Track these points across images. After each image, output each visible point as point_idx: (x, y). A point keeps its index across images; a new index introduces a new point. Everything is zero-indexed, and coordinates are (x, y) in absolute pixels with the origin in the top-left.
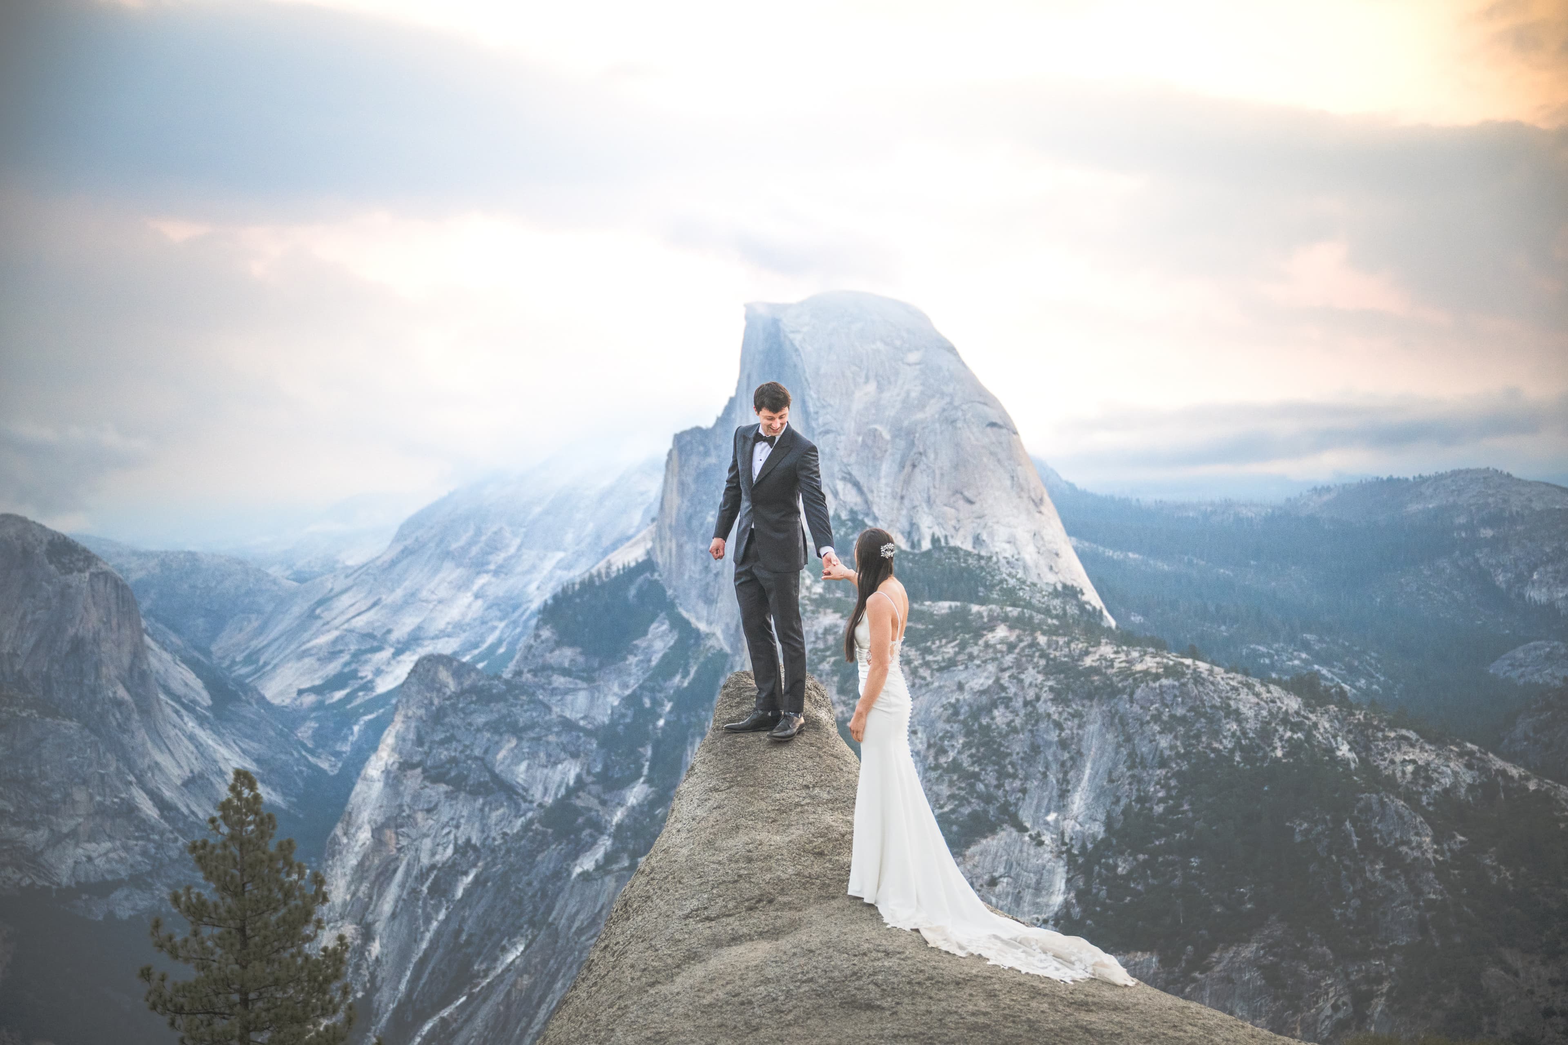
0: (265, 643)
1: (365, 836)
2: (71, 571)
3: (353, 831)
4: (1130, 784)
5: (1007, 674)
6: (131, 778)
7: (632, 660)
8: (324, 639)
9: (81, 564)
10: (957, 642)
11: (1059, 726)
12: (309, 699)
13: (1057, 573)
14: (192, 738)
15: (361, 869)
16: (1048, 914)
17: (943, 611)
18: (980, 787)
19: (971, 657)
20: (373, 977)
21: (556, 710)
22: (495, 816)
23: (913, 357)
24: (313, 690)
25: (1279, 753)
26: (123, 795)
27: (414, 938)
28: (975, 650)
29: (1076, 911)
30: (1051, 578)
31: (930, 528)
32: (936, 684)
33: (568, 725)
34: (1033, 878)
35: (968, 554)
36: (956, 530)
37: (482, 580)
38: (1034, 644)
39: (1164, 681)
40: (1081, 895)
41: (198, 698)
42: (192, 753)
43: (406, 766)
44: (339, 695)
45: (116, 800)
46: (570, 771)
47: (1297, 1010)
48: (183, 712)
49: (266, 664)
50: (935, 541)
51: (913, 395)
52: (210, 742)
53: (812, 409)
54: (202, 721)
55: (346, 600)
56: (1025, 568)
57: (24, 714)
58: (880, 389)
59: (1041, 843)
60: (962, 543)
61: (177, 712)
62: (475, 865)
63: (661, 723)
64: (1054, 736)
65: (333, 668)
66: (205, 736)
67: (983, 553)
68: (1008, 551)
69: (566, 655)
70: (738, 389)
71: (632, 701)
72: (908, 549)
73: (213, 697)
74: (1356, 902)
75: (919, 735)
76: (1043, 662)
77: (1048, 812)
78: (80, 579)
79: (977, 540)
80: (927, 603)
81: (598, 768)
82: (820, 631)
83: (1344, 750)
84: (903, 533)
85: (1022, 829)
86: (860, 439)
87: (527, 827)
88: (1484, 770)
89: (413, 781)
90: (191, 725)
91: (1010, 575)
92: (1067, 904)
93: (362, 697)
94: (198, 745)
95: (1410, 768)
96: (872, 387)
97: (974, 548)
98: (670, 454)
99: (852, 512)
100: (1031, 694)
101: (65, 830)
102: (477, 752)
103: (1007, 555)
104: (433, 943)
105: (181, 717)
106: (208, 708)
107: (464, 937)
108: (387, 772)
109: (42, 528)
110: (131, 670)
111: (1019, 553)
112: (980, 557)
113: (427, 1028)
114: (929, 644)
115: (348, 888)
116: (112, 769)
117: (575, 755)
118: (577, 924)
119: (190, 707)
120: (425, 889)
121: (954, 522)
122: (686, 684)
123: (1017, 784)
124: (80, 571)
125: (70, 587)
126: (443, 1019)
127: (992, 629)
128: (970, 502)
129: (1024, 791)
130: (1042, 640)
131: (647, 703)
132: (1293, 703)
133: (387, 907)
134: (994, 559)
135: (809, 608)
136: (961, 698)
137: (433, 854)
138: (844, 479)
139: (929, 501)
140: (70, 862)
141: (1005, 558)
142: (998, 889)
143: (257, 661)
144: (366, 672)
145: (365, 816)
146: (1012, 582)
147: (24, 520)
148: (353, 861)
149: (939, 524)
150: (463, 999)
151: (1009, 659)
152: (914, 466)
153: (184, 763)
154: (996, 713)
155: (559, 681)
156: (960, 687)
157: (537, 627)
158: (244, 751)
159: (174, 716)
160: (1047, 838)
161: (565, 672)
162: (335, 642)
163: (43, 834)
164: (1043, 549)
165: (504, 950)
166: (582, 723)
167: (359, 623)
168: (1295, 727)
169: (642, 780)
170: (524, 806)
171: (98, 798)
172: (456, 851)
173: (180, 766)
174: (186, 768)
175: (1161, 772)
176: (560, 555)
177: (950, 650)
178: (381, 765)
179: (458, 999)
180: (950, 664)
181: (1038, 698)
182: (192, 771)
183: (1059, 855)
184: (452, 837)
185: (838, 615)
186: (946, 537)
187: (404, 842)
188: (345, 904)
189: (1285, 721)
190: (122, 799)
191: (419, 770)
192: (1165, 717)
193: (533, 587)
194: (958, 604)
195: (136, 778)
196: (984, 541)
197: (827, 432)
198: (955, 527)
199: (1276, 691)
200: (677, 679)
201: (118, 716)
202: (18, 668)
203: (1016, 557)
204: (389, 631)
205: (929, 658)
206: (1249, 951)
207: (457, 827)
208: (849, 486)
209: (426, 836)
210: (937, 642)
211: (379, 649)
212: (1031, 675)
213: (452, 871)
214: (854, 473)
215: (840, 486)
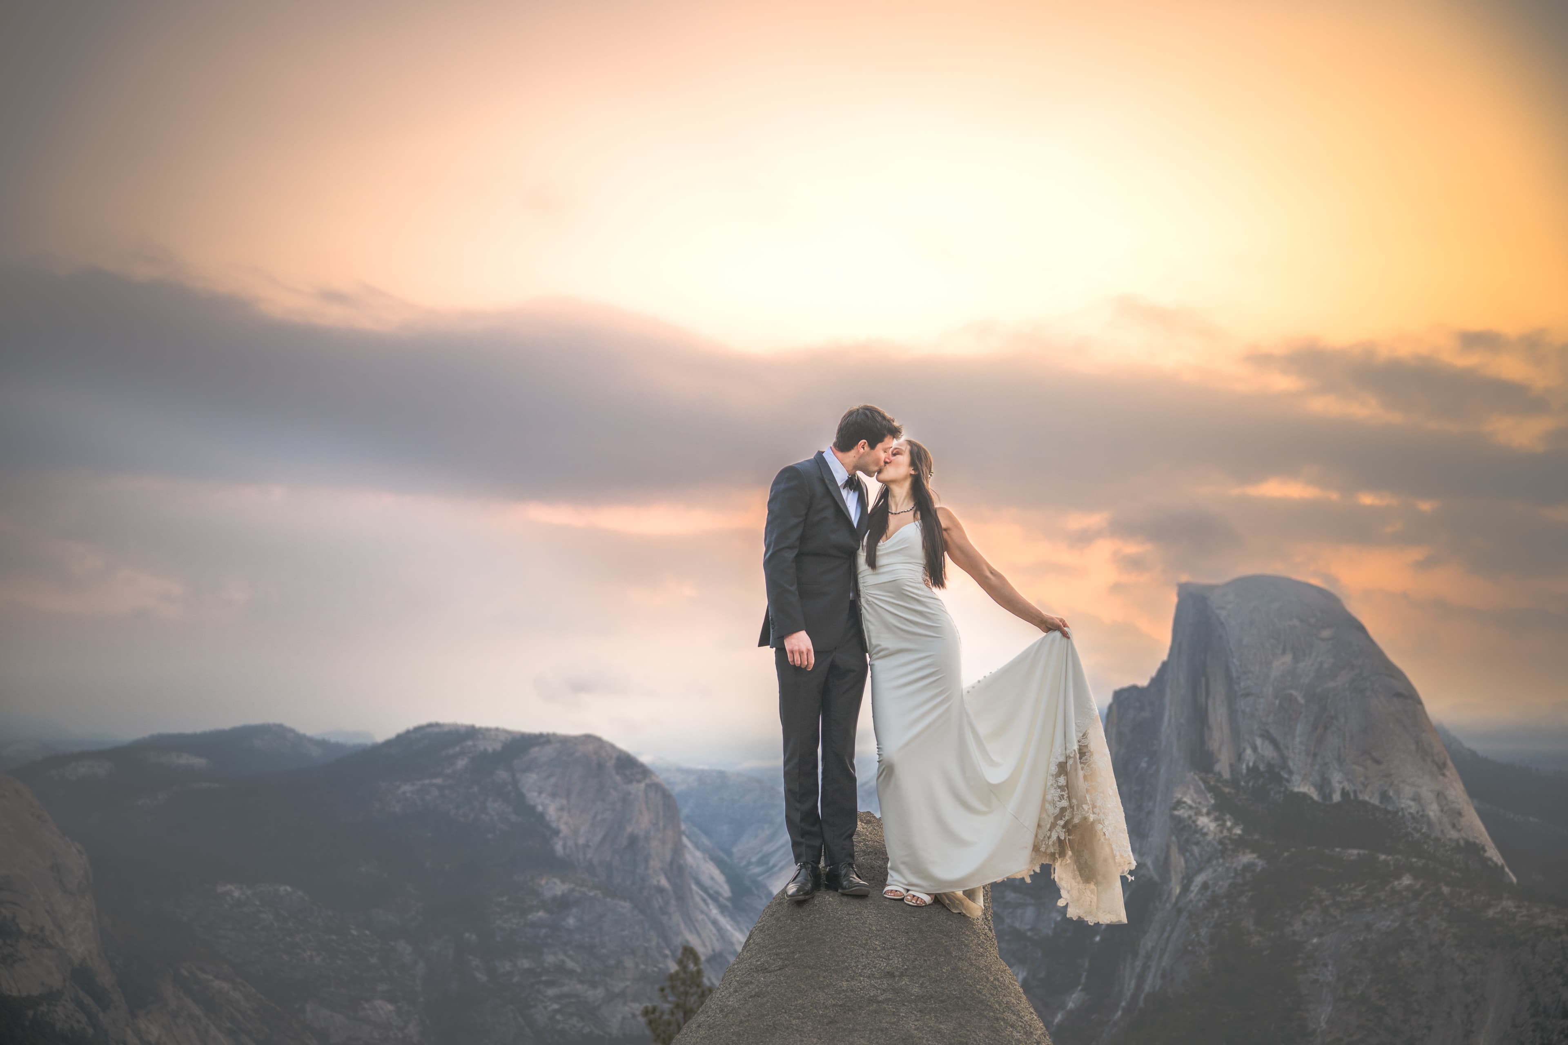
0: (774, 848)
2: (630, 782)
4: (1534, 1031)
5: (1412, 919)
6: (667, 952)
9: (639, 777)
10: (1365, 886)
11: (1462, 970)
13: (1459, 831)
14: (715, 923)
17: (1352, 858)
18: (1388, 1020)
19: (1378, 901)
21: (1008, 921)
23: (1326, 633)
26: (661, 966)
28: (1382, 895)
30: (1454, 834)
31: (1340, 783)
32: (1345, 923)
33: (1017, 935)
35: (1375, 808)
36: (1365, 786)
38: (1438, 894)
41: (721, 890)
42: (714, 935)
45: (655, 969)
48: (709, 901)
49: (774, 866)
50: (1344, 794)
51: (1326, 666)
52: (729, 927)
53: (1234, 675)
54: (723, 909)
56: (1430, 824)
57: (591, 894)
58: (1296, 659)
60: (1370, 798)
61: (704, 901)
63: (1098, 939)
64: (1458, 979)
66: (726, 923)
67: (1390, 808)
68: (1413, 807)
70: (1169, 656)
72: (1320, 801)
73: (732, 890)
75: (1330, 968)
76: (1446, 911)
78: (637, 788)
79: (1384, 797)
80: (1338, 850)
81: (1042, 975)
82: (1239, 868)
84: (1315, 786)
86: (1277, 702)
90: (715, 912)
91: (1415, 829)
94: (720, 929)
96: (1288, 658)
97: (1381, 802)
98: (1110, 708)
99: (1270, 766)
100: (1435, 939)
101: (617, 990)
103: (1412, 811)
105: (707, 904)
106: (728, 899)
109: (613, 747)
110: (671, 863)
111: (1423, 810)
112: (1387, 812)
114: (1339, 886)
116: (654, 943)
119: (715, 897)
121: (1362, 779)
123: (1423, 1021)
124: (639, 781)
125: (629, 793)
127: (1399, 877)
129: (1429, 1028)
130: (1446, 890)
134: (1400, 814)
135: (1230, 847)
136: (1369, 937)
138: (1262, 736)
139: (1340, 760)
140: (619, 1017)
141: (1410, 814)
143: (767, 863)
146: (1417, 835)
147: (599, 740)
149: (1348, 780)
151: (1414, 905)
152: (1326, 728)
153: (708, 944)
154: (1402, 954)
155: (1011, 896)
156: (1368, 927)
159: (702, 905)
163: (600, 992)
164: (1446, 808)
169: (1080, 988)
171: (642, 967)
173: (705, 945)
174: (710, 948)
177: (1359, 893)
180: (1358, 906)
181: (1442, 943)
182: (713, 950)
185: (1255, 856)
186: (1355, 792)
190: (660, 969)
194: (1366, 852)
195: (671, 951)
196: (1390, 798)
197: (1248, 695)
198: (1363, 784)
201: (660, 900)
202: (589, 856)
203: (1421, 813)
205: (1339, 899)
208: (1267, 743)
210: (1347, 886)
212: (1435, 922)
214: (1272, 731)
215: (1259, 742)
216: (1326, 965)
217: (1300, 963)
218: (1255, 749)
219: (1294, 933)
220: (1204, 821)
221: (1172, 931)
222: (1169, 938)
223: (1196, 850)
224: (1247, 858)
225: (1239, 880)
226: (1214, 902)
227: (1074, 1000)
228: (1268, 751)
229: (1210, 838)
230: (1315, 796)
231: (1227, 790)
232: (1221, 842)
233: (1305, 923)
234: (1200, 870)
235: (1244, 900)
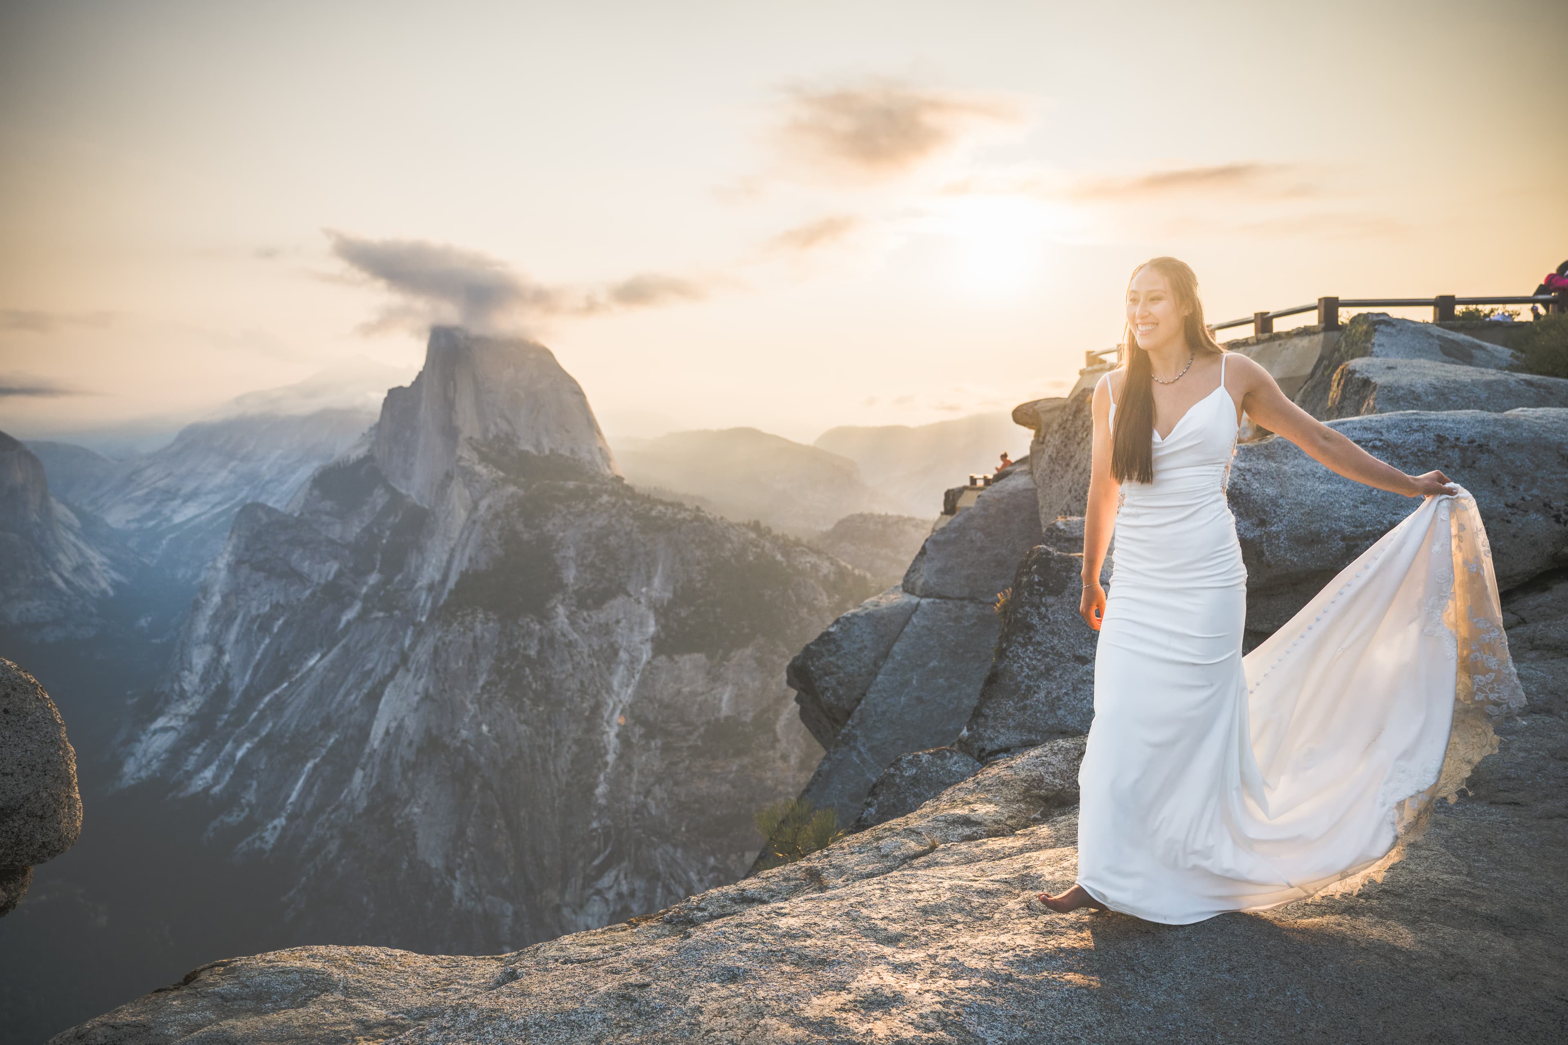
0: (101, 494)
1: (217, 599)
3: (208, 596)
4: (683, 573)
6: (49, 567)
7: (365, 508)
8: (139, 493)
9: (11, 447)
11: (644, 545)
12: (133, 526)
14: (75, 545)
15: (215, 618)
16: (649, 636)
18: (607, 575)
19: (593, 510)
20: (227, 674)
21: (324, 534)
22: (292, 589)
24: (134, 520)
25: (751, 558)
26: (46, 575)
27: (251, 653)
28: (595, 506)
29: (662, 635)
30: (608, 471)
31: (548, 444)
32: (577, 523)
33: (332, 542)
34: (638, 620)
35: (568, 458)
36: (562, 445)
37: (233, 464)
38: (625, 504)
39: (696, 524)
40: (664, 627)
41: (75, 525)
42: (78, 553)
43: (239, 562)
44: (151, 523)
45: (41, 578)
46: (333, 567)
47: (773, 677)
48: (70, 532)
49: (104, 505)
50: (551, 450)
51: (535, 375)
52: (84, 547)
53: (480, 380)
54: (77, 535)
55: (150, 472)
58: (516, 371)
59: (639, 603)
60: (565, 452)
61: (67, 532)
62: (282, 615)
63: (384, 541)
64: (642, 550)
65: (147, 508)
66: (81, 545)
67: (576, 458)
68: (588, 457)
69: (328, 505)
70: (424, 368)
71: (367, 529)
72: (538, 454)
74: (796, 627)
75: (572, 549)
76: (631, 513)
77: (642, 587)
78: (13, 457)
79: (572, 451)
80: (561, 482)
81: (351, 565)
82: (508, 495)
83: (779, 557)
84: (534, 446)
85: (629, 596)
86: (509, 397)
87: (313, 594)
88: (838, 566)
89: (245, 570)
90: (72, 538)
92: (658, 632)
93: (165, 525)
94: (79, 550)
95: (808, 565)
96: (512, 370)
97: (571, 455)
98: (386, 400)
99: (506, 434)
100: (628, 529)
101: (14, 594)
102: (281, 555)
104: (264, 656)
105: (69, 534)
106: (79, 529)
107: (282, 653)
108: (229, 566)
110: (42, 508)
112: (574, 460)
113: (267, 699)
115: (208, 626)
116: (39, 561)
117: (335, 558)
118: (360, 645)
119: (72, 529)
120: (255, 627)
121: (560, 442)
122: (397, 521)
123: (625, 573)
126: (276, 695)
127: (601, 496)
128: (568, 431)
129: (629, 577)
131: (376, 530)
132: (752, 535)
133: (232, 636)
135: (499, 483)
136: (591, 530)
137: (258, 609)
139: (547, 430)
140: (17, 611)
142: (621, 625)
144: (167, 512)
145: (217, 588)
146: (592, 473)
148: (210, 613)
149: (552, 442)
150: (285, 685)
151: (614, 511)
152: (538, 412)
154: (611, 538)
155: (325, 518)
156: (590, 525)
157: (310, 489)
158: (103, 554)
160: (643, 600)
161: (328, 514)
162: (148, 494)
165: (306, 659)
166: (339, 541)
167: (161, 484)
168: (757, 546)
169: (376, 571)
170: (308, 584)
171: (32, 577)
172: (271, 607)
173: (70, 560)
175: (698, 568)
176: (280, 452)
177: (582, 506)
178: (225, 561)
179: (282, 684)
180: (582, 514)
181: (632, 531)
183: (649, 608)
184: (268, 600)
185: (516, 488)
186: (556, 449)
187: (241, 603)
188: (206, 635)
189: (751, 543)
190: (45, 577)
191: (247, 565)
192: (697, 540)
193: (264, 468)
194: (579, 483)
195: (51, 566)
196: (576, 452)
197: (489, 392)
199: (744, 530)
200: (391, 519)
201: (38, 531)
204: (179, 490)
205: (571, 510)
206: (749, 651)
207: (271, 595)
208: (503, 421)
209: (253, 599)
210: (573, 503)
211: (173, 499)
212: (626, 519)
213: (270, 618)
214: (506, 414)
215: (498, 420)
216: (569, 548)
217: (554, 547)
218: (496, 425)
219: (549, 531)
220: (480, 469)
221: (470, 534)
222: (468, 538)
223: (477, 485)
224: (511, 489)
225: (510, 502)
226: (497, 516)
227: (373, 578)
228: (504, 426)
229: (485, 477)
230: (533, 451)
231: (484, 449)
232: (493, 481)
233: (554, 525)
234: (482, 498)
235: (515, 513)
